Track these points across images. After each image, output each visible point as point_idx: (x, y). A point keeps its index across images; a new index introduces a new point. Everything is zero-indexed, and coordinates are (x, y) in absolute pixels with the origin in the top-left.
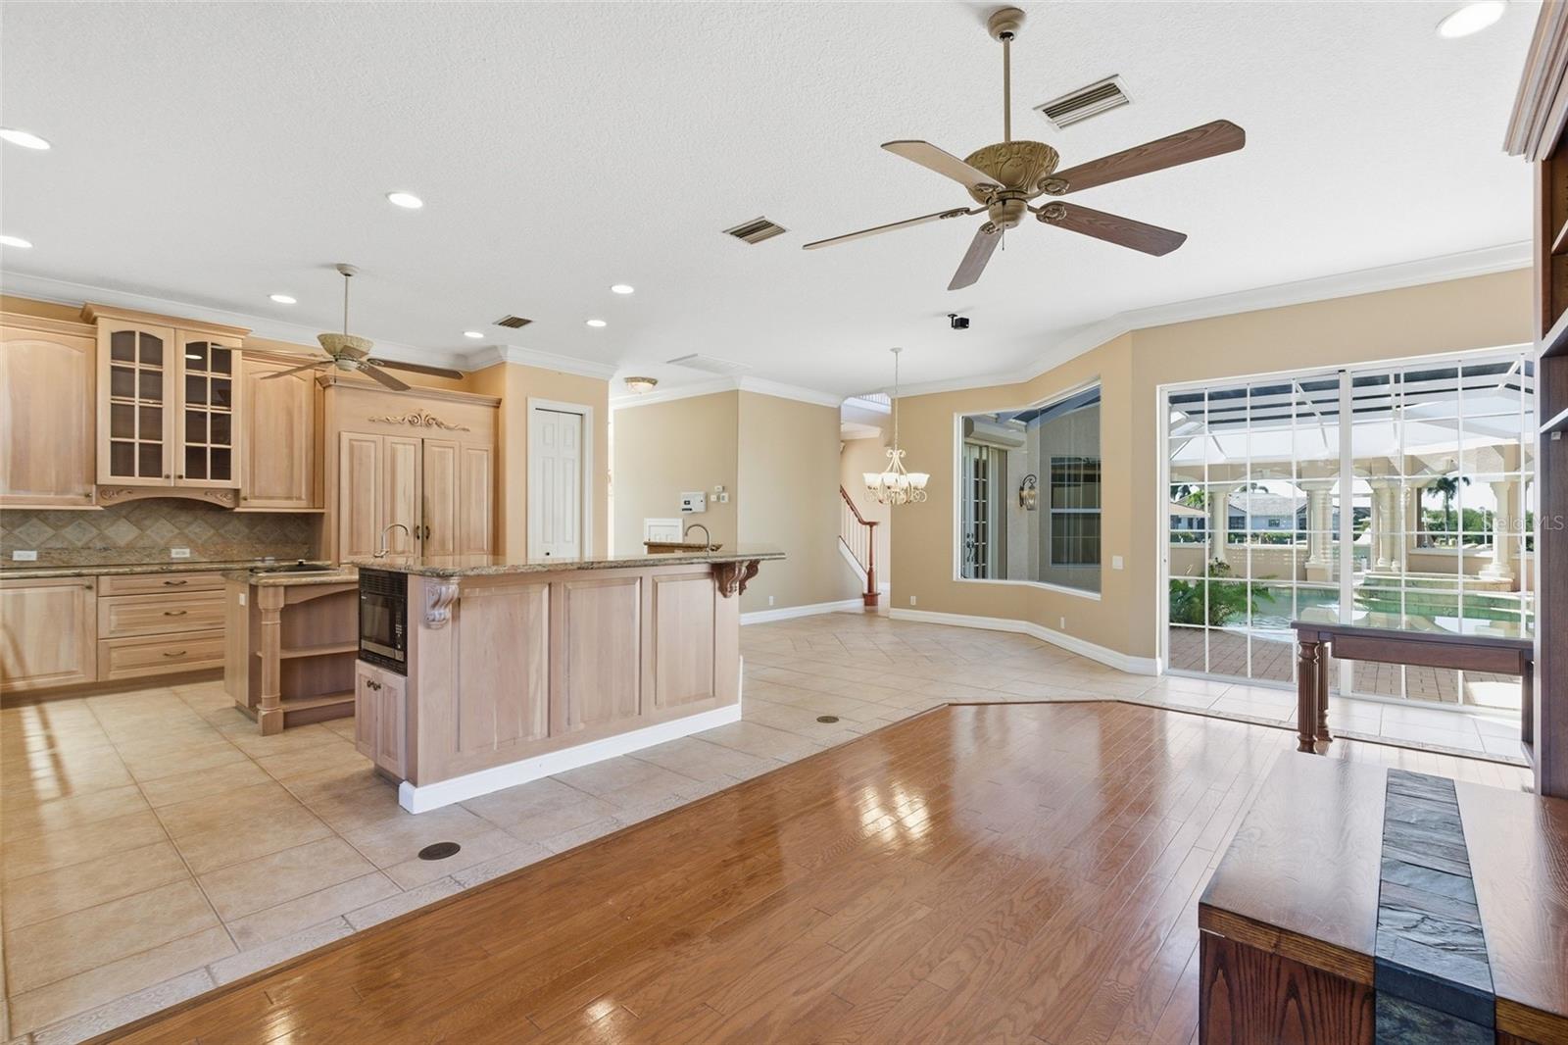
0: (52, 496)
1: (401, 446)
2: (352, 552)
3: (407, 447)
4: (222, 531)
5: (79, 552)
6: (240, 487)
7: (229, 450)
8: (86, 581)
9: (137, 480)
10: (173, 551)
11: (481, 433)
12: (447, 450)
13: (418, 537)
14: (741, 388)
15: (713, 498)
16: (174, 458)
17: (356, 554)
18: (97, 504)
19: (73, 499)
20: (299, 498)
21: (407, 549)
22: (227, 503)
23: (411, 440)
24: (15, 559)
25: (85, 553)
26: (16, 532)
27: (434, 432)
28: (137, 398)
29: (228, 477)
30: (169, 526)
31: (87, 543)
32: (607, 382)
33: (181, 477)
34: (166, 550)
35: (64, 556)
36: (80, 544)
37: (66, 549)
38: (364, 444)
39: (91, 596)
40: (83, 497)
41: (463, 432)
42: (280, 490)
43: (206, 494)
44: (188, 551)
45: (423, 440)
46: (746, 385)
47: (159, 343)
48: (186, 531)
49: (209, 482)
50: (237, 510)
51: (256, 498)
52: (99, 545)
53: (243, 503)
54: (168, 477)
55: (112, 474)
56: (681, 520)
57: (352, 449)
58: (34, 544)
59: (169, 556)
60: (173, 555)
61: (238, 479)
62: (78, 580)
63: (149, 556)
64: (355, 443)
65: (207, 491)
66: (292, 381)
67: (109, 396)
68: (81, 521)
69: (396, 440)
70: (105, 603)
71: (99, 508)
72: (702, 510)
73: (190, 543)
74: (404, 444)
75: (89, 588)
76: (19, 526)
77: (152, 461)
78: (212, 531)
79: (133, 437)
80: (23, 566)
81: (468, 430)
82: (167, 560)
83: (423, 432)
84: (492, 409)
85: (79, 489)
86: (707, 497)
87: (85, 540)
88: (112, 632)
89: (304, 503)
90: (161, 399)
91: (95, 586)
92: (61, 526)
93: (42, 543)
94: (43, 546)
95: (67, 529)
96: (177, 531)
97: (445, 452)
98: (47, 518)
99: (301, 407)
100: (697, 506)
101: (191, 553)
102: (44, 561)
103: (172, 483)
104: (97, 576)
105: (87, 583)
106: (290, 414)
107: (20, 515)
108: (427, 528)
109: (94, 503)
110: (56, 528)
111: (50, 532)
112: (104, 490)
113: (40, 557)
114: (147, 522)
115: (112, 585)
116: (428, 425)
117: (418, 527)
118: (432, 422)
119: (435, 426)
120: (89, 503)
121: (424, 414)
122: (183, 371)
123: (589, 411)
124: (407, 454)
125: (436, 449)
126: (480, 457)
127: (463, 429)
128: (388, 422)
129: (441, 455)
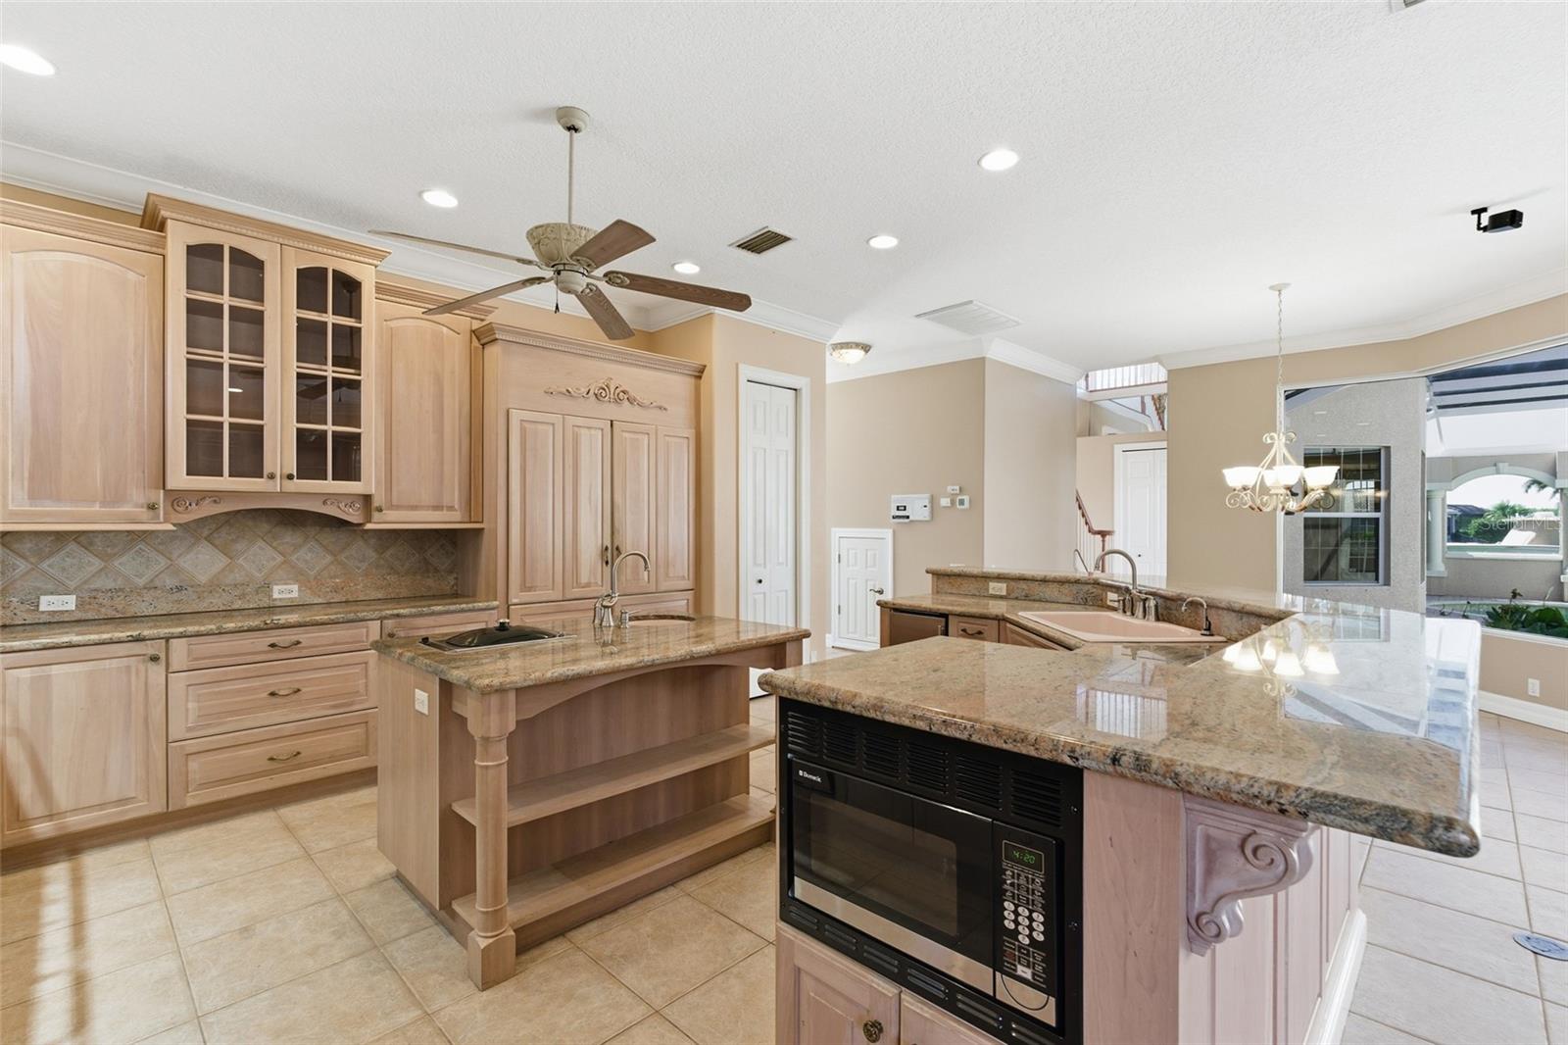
0: (97, 508)
1: (587, 431)
2: (525, 587)
3: (593, 432)
4: (342, 557)
5: (139, 594)
6: (374, 492)
7: (359, 434)
8: (149, 649)
9: (225, 482)
10: (276, 588)
11: (679, 413)
12: (639, 436)
13: (607, 563)
14: (988, 356)
15: (945, 502)
16: (281, 450)
17: (530, 589)
18: (166, 521)
19: (129, 513)
20: (451, 508)
21: (593, 581)
22: (353, 516)
23: (598, 423)
24: (42, 608)
25: (148, 596)
26: (45, 565)
27: (624, 411)
28: (226, 353)
29: (357, 477)
30: (270, 551)
31: (152, 581)
33: (290, 477)
34: (266, 587)
35: (119, 602)
36: (141, 582)
37: (121, 590)
38: (540, 427)
39: (157, 672)
40: (144, 510)
41: (658, 411)
42: (426, 496)
43: (325, 503)
44: (295, 587)
45: (612, 421)
46: (999, 350)
47: (259, 265)
48: (294, 558)
49: (330, 485)
50: (369, 526)
51: (392, 507)
52: (170, 582)
53: (376, 516)
54: (272, 477)
55: (188, 474)
56: (891, 531)
57: (523, 431)
58: (72, 584)
59: (270, 596)
60: (276, 595)
61: (369, 481)
62: (137, 648)
63: (242, 596)
64: (527, 425)
65: (326, 498)
66: (442, 332)
67: (185, 348)
68: (142, 546)
69: (580, 421)
70: (178, 682)
71: (170, 527)
72: (928, 519)
73: (298, 576)
74: (590, 428)
75: (155, 659)
76: (51, 554)
77: (250, 451)
78: (329, 558)
79: (221, 414)
80: (56, 622)
81: (665, 409)
82: (265, 602)
83: (611, 411)
84: (693, 380)
85: (138, 496)
86: (933, 500)
87: (149, 574)
88: (189, 729)
89: (457, 516)
90: (262, 356)
91: (163, 656)
92: (115, 555)
93: (85, 582)
94: (86, 587)
95: (124, 559)
96: (280, 559)
97: (638, 440)
98: (91, 544)
99: (453, 372)
100: (918, 510)
101: (300, 590)
102: (86, 611)
103: (276, 486)
104: (167, 639)
105: (151, 652)
106: (438, 380)
107: (53, 538)
108: (617, 549)
109: (162, 520)
110: (105, 557)
111: (97, 564)
112: (176, 498)
113: (80, 605)
114: (239, 546)
115: (189, 652)
116: (618, 401)
117: (607, 548)
118: (623, 397)
119: (626, 402)
120: (155, 519)
121: (613, 385)
122: (295, 313)
123: (806, 385)
124: (592, 444)
125: (627, 435)
126: (680, 446)
127: (659, 407)
128: (570, 395)
129: (634, 444)
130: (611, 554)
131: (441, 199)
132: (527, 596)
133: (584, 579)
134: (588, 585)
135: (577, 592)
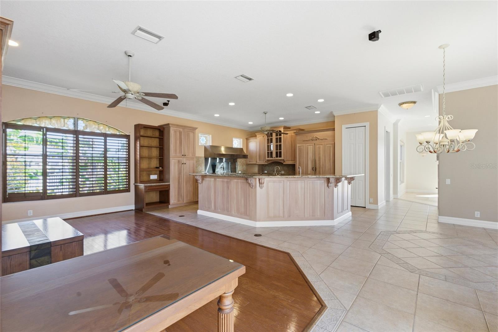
0: (263, 162)
1: (309, 146)
3: (311, 146)
6: (284, 159)
7: (281, 152)
9: (270, 159)
11: (330, 139)
12: (320, 146)
13: (313, 170)
16: (274, 155)
21: (310, 173)
22: (282, 162)
23: (312, 144)
27: (318, 142)
28: (270, 144)
29: (281, 157)
32: (377, 111)
38: (301, 147)
41: (325, 140)
42: (290, 159)
43: (279, 161)
45: (315, 144)
49: (279, 158)
50: (284, 164)
51: (287, 161)
53: (285, 162)
55: (267, 158)
57: (299, 149)
64: (299, 147)
67: (267, 144)
69: (308, 145)
71: (267, 164)
79: (269, 151)
80: (266, 174)
81: (327, 139)
83: (315, 142)
89: (293, 162)
90: (272, 143)
103: (274, 159)
106: (292, 142)
112: (268, 161)
116: (316, 140)
117: (313, 168)
118: (317, 139)
121: (315, 137)
122: (275, 137)
123: (367, 124)
124: (311, 149)
125: (318, 146)
126: (330, 146)
127: (325, 139)
128: (306, 141)
129: (319, 147)
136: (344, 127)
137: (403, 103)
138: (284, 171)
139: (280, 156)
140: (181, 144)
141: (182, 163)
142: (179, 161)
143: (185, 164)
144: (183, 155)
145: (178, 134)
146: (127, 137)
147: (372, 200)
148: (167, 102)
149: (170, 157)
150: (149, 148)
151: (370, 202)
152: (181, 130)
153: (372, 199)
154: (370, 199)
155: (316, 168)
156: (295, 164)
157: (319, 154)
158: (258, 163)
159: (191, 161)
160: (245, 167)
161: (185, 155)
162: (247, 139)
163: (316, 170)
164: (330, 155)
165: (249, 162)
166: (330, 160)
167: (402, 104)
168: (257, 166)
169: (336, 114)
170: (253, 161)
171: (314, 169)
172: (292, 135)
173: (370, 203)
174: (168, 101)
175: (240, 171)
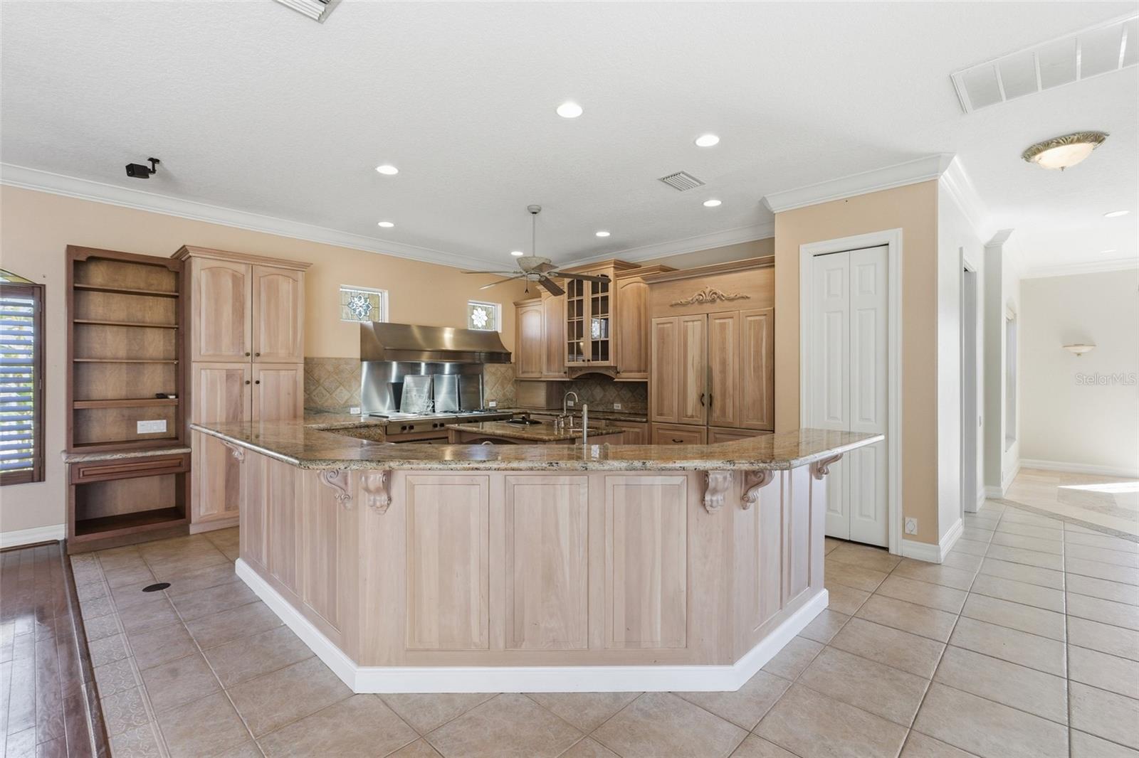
0: (557, 374)
1: (691, 323)
3: (695, 323)
6: (614, 365)
7: (607, 341)
9: (575, 364)
10: (615, 405)
11: (760, 299)
12: (726, 321)
13: (703, 405)
16: (588, 351)
17: (661, 415)
18: (571, 377)
21: (694, 414)
22: (612, 374)
23: (700, 317)
27: (717, 307)
28: (575, 318)
29: (607, 359)
30: (615, 390)
33: (589, 360)
34: (612, 404)
38: (666, 326)
40: (564, 374)
41: (741, 301)
42: (635, 366)
43: (600, 369)
44: (620, 405)
45: (708, 315)
48: (620, 393)
49: (600, 362)
50: (615, 380)
51: (625, 372)
53: (618, 375)
54: (584, 361)
55: (569, 360)
57: (659, 331)
59: (613, 408)
60: (615, 408)
61: (612, 359)
63: (606, 407)
64: (660, 326)
65: (604, 368)
66: (640, 286)
67: (567, 319)
69: (687, 318)
71: (568, 380)
74: (693, 321)
79: (574, 339)
81: (747, 298)
82: (612, 410)
83: (708, 308)
84: (769, 269)
85: (561, 369)
89: (641, 375)
90: (582, 316)
96: (617, 393)
97: (725, 323)
99: (645, 304)
103: (586, 364)
106: (639, 310)
108: (711, 395)
112: (568, 369)
114: (606, 387)
116: (713, 301)
117: (703, 395)
118: (715, 298)
119: (718, 300)
120: (566, 378)
121: (707, 291)
122: (591, 297)
123: (895, 236)
124: (695, 330)
125: (717, 321)
126: (759, 322)
127: (743, 298)
128: (682, 305)
129: (723, 327)
130: (707, 400)
131: (603, 234)
132: (659, 418)
133: (690, 412)
134: (692, 417)
135: (685, 420)
136: (807, 251)
137: (1047, 145)
138: (621, 402)
139: (605, 357)
140: (242, 316)
141: (247, 378)
142: (230, 376)
143: (258, 382)
144: (248, 354)
145: (228, 283)
146: (36, 291)
147: (912, 525)
148: (149, 165)
149: (193, 359)
150: (131, 329)
151: (907, 531)
152: (241, 268)
153: (915, 521)
154: (907, 519)
155: (711, 397)
156: (647, 382)
157: (723, 349)
158: (546, 377)
159: (282, 373)
160: (510, 389)
161: (258, 355)
162: (517, 305)
163: (711, 405)
164: (758, 353)
165: (523, 373)
166: (757, 369)
167: (1039, 151)
168: (545, 384)
169: (776, 205)
170: (532, 372)
171: (706, 400)
172: (639, 288)
173: (906, 536)
174: (151, 159)
175: (492, 401)
